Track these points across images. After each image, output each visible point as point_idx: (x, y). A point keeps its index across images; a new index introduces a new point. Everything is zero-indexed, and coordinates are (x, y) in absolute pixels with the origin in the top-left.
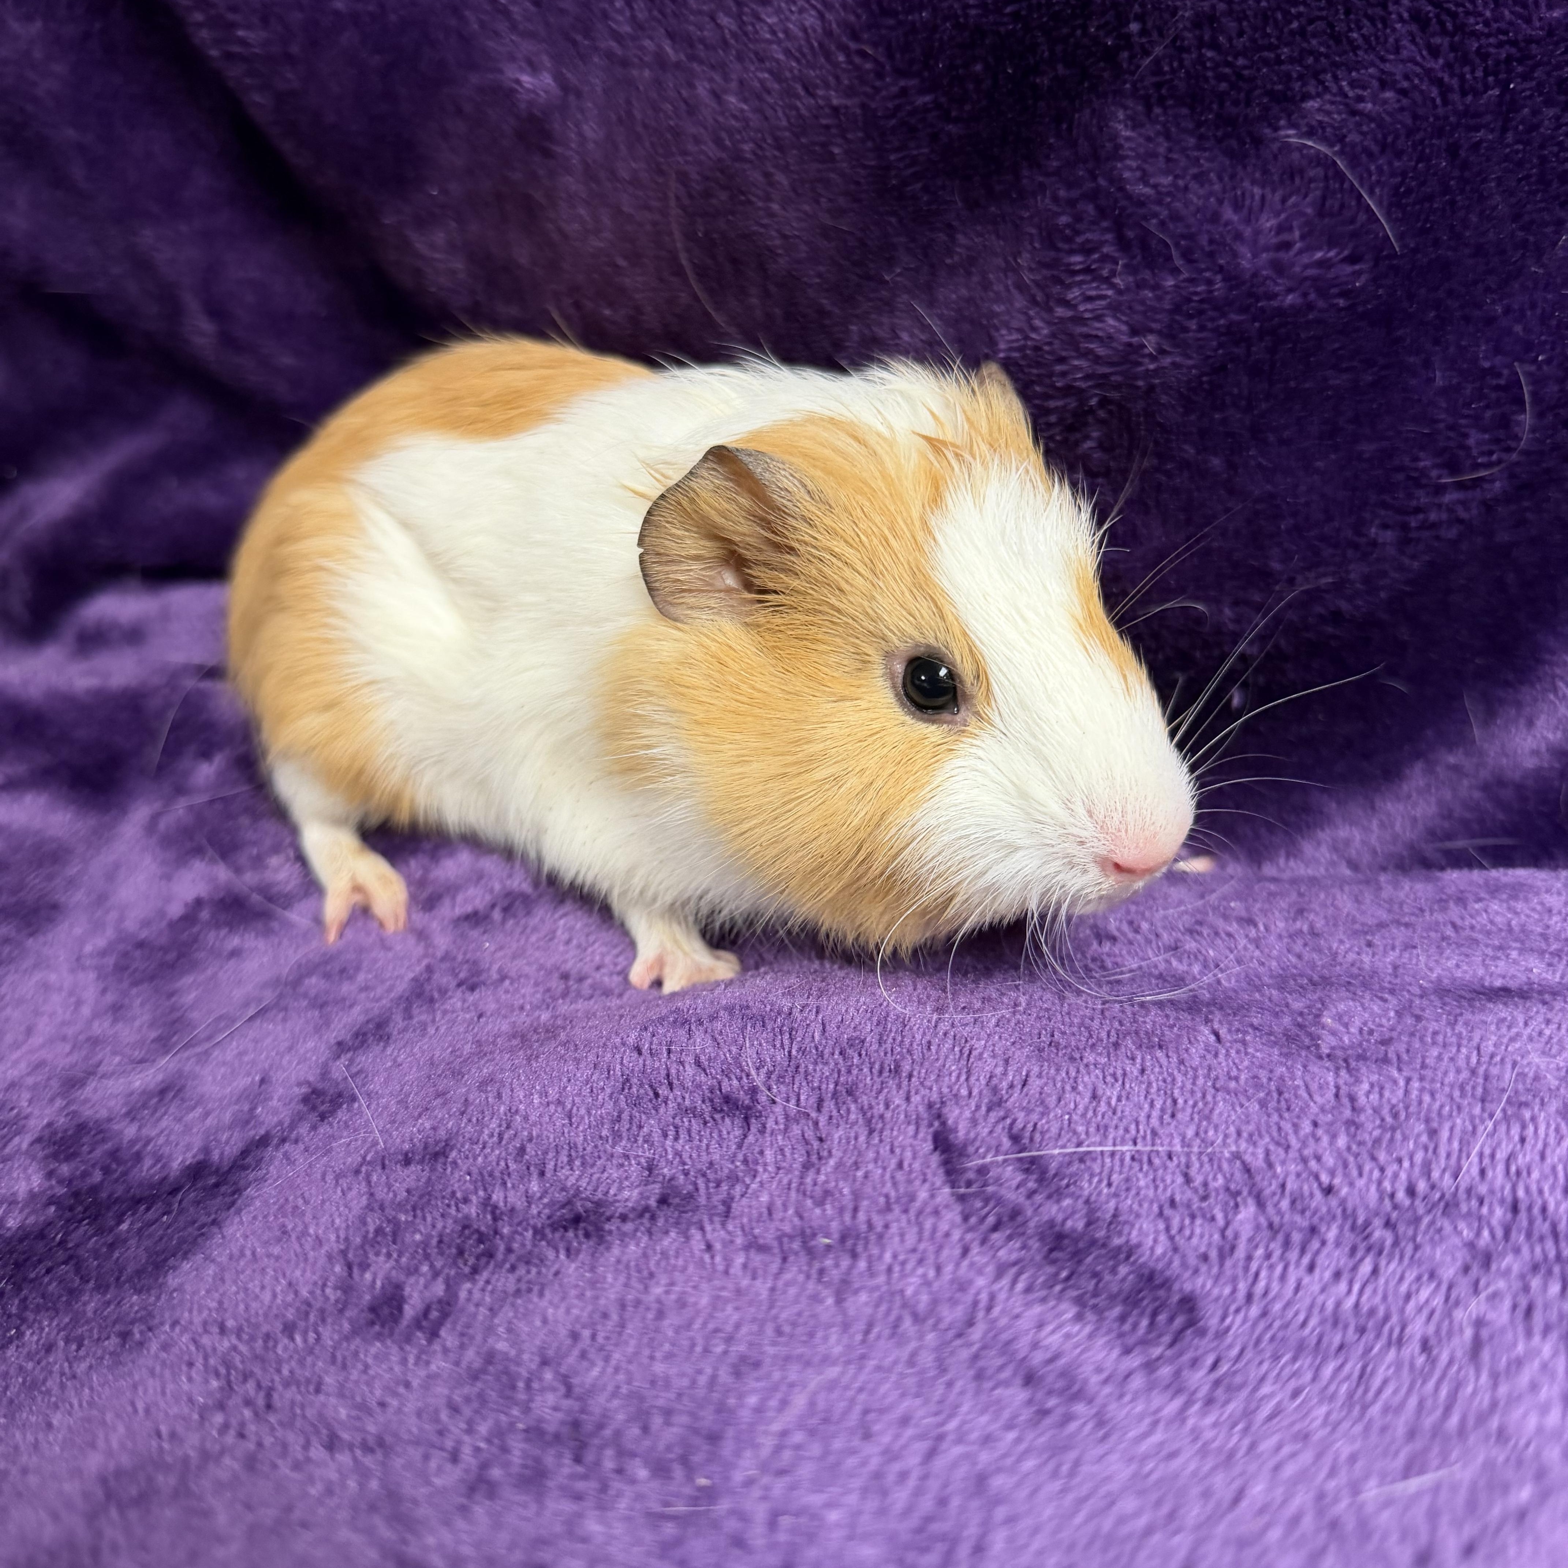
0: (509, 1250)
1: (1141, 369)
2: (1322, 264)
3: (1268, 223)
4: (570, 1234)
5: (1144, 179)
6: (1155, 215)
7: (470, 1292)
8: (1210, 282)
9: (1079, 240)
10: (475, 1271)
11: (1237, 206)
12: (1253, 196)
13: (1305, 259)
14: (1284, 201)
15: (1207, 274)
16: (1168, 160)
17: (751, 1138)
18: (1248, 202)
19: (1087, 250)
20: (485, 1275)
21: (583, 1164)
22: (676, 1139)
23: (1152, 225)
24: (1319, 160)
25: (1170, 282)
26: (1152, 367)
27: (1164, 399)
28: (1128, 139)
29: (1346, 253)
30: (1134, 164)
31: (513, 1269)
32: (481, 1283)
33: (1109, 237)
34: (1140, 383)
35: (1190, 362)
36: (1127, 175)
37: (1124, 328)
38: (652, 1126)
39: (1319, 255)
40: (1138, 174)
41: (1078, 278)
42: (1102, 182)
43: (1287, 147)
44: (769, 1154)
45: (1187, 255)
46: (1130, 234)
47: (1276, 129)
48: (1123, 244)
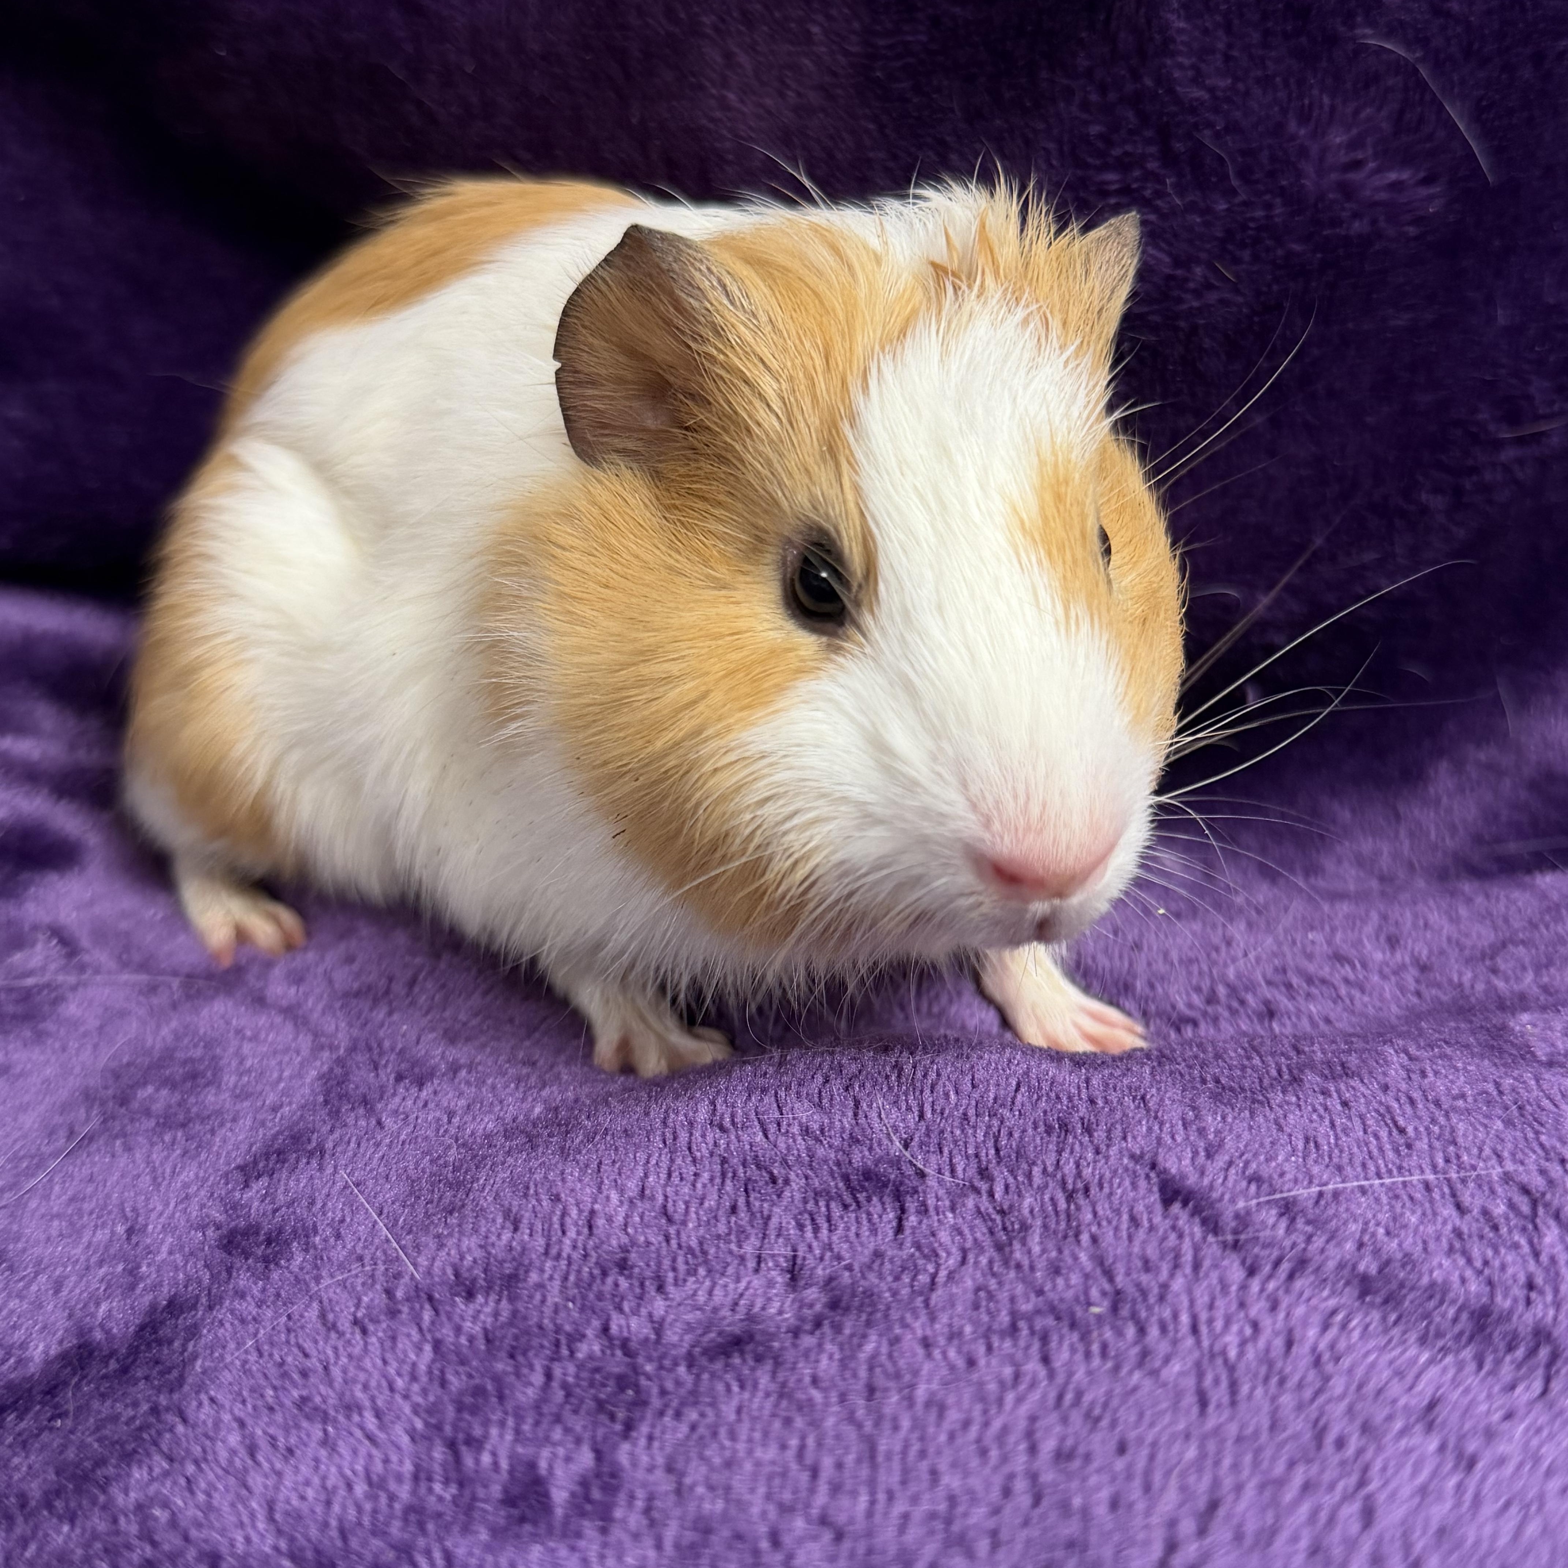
0: (663, 1392)
1: (1184, 307)
2: (1396, 186)
3: (1338, 137)
4: (736, 1360)
5: (1198, 79)
6: (1210, 125)
7: (632, 1454)
8: (1269, 206)
9: (1116, 152)
10: (629, 1427)
11: (1304, 117)
12: (1321, 107)
13: (1379, 181)
14: (1356, 112)
15: (1267, 197)
16: (1227, 58)
17: (912, 1220)
18: (1315, 114)
19: (1123, 165)
20: (644, 1429)
21: (709, 1271)
22: (816, 1230)
23: (1206, 137)
24: (1398, 66)
25: (1222, 206)
26: (1196, 304)
27: (1207, 343)
28: (1180, 31)
29: (1422, 174)
30: (1186, 62)
31: (678, 1415)
32: (643, 1442)
33: (1152, 149)
34: (1182, 324)
35: (1240, 299)
36: (1177, 74)
37: (1167, 259)
38: (781, 1216)
39: (1393, 176)
40: (1190, 73)
41: (1113, 201)
42: (1148, 82)
43: (1361, 49)
44: (944, 1236)
45: (1244, 174)
46: (1179, 146)
47: (1352, 27)
48: (1169, 158)
